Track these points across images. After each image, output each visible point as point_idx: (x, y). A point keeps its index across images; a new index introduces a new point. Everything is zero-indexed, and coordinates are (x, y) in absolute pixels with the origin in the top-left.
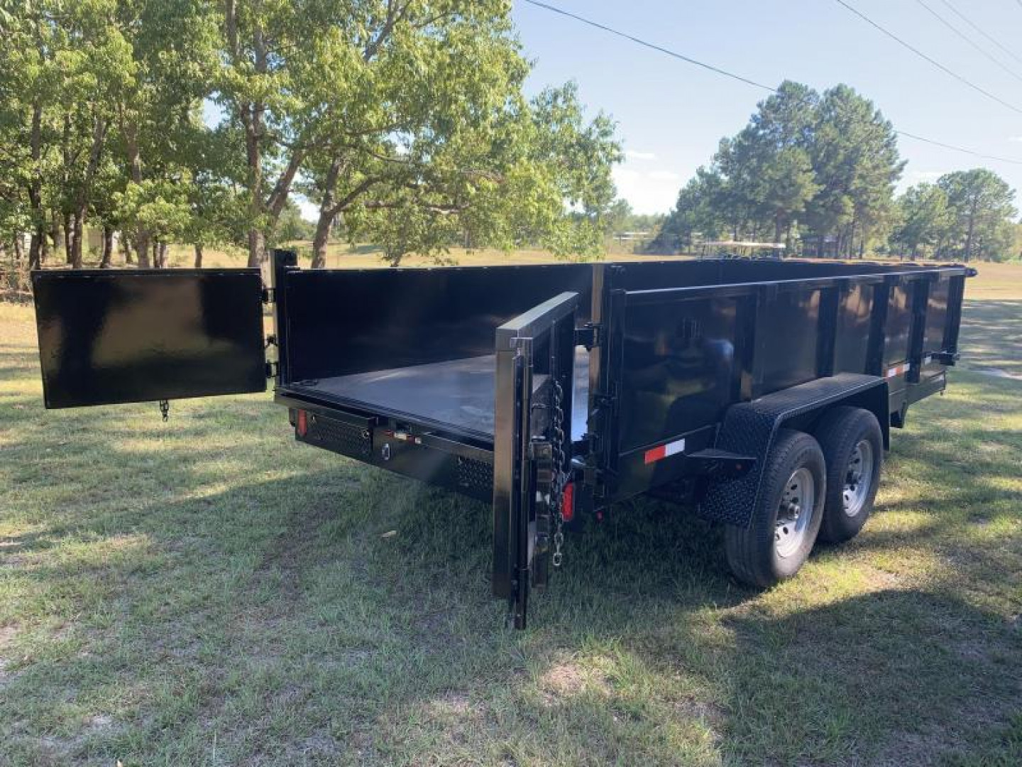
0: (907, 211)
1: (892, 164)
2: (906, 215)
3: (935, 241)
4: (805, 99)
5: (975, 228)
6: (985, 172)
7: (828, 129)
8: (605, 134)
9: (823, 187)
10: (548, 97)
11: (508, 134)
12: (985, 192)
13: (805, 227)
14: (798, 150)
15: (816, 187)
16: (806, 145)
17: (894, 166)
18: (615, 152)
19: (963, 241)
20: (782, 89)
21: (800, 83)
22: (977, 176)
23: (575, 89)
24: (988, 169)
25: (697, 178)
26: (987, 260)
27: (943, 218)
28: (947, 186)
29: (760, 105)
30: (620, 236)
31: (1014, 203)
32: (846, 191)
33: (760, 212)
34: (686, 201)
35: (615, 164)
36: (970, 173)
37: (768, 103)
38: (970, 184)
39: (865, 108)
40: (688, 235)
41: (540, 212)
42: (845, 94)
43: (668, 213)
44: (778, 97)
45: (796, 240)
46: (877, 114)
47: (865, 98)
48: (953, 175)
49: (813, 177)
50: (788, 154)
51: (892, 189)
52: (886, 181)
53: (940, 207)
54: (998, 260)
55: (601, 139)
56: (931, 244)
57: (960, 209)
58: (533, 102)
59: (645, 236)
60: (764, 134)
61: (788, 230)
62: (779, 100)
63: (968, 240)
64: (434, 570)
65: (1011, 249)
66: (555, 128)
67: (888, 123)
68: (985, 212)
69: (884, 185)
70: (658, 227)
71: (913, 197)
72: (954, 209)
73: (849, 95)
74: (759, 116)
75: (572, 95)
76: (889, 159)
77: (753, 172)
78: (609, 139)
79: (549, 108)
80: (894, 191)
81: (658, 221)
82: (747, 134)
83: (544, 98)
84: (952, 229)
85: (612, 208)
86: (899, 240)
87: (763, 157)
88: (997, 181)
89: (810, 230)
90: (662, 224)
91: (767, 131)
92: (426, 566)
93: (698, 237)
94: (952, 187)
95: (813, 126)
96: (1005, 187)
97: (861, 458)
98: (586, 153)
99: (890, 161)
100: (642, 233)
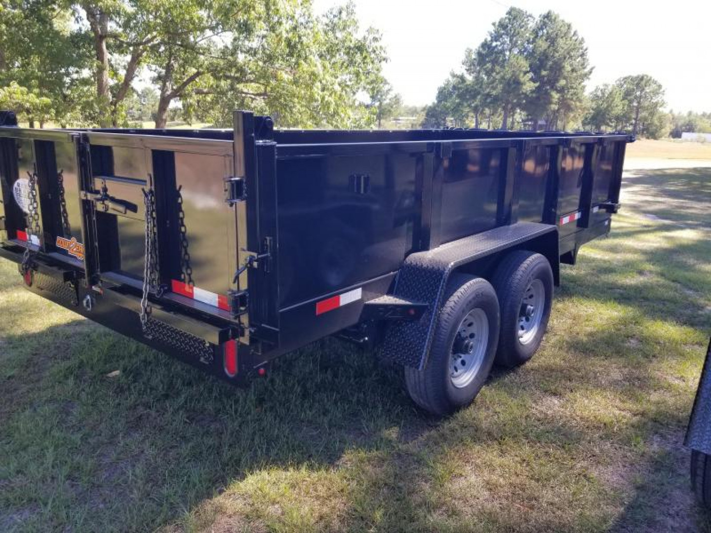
0: (594, 103)
1: (584, 68)
2: (594, 105)
3: (613, 124)
4: (526, 19)
5: (640, 115)
6: (647, 76)
7: (540, 42)
8: (375, 39)
9: (537, 84)
10: (335, 12)
11: (300, 37)
12: (647, 90)
13: (524, 113)
14: (520, 57)
15: (532, 84)
16: (525, 54)
17: (586, 70)
18: (383, 55)
19: (632, 124)
20: (509, 13)
21: (522, 9)
22: (642, 79)
23: (355, 6)
24: (650, 75)
25: (451, 79)
26: (648, 138)
27: (619, 107)
28: (622, 86)
29: (494, 24)
30: (395, 119)
31: (665, 98)
32: (553, 87)
33: (494, 102)
34: (443, 95)
35: (383, 63)
36: (638, 77)
37: (500, 22)
38: (638, 85)
39: (567, 28)
40: (444, 120)
41: (323, 98)
42: (553, 18)
43: (430, 104)
44: (506, 18)
45: (518, 123)
46: (575, 34)
47: (567, 21)
48: (626, 78)
49: (530, 77)
50: (513, 60)
51: (584, 87)
52: (580, 80)
53: (617, 100)
54: (655, 138)
55: (373, 44)
56: (611, 126)
57: (631, 102)
58: (324, 16)
59: (414, 120)
60: (496, 46)
61: (513, 115)
62: (507, 20)
63: (636, 123)
64: (141, 410)
65: (663, 130)
66: (339, 35)
67: (583, 39)
68: (646, 104)
69: (580, 84)
70: (424, 113)
71: (599, 93)
72: (626, 102)
73: (555, 18)
74: (493, 32)
75: (353, 10)
76: (583, 65)
77: (488, 73)
78: (378, 44)
79: (336, 20)
80: (586, 88)
81: (424, 109)
82: (485, 45)
83: (331, 13)
84: (624, 116)
85: (390, 100)
86: (589, 123)
87: (495, 62)
88: (655, 83)
89: (527, 116)
90: (426, 111)
91: (499, 43)
92: (134, 407)
93: (451, 121)
94: (625, 86)
95: (531, 40)
96: (660, 86)
97: (534, 294)
98: (362, 54)
99: (583, 66)
100: (411, 118)
